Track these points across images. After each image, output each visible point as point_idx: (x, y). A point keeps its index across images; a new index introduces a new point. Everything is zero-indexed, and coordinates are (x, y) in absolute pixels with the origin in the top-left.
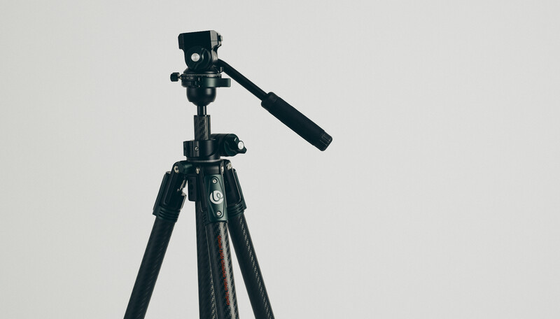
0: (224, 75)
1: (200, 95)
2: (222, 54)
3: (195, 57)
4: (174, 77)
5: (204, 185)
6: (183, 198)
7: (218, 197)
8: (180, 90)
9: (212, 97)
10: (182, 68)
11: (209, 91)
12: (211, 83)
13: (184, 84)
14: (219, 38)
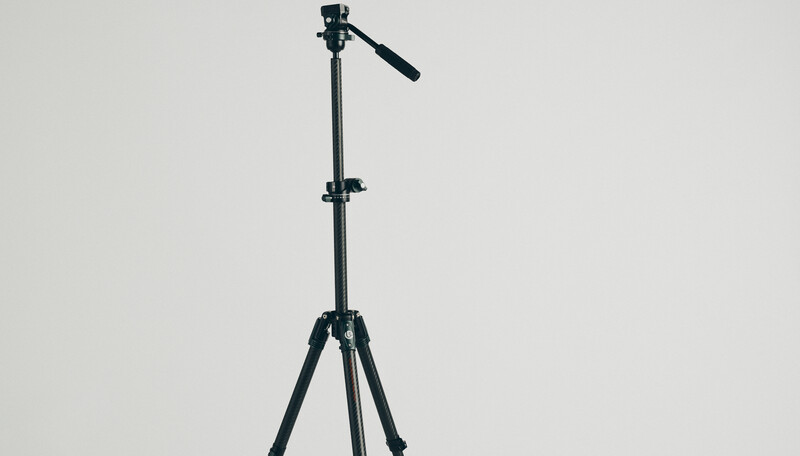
0: (350, 32)
1: (335, 46)
2: (350, 20)
3: (329, 20)
4: (319, 35)
5: (341, 327)
6: (328, 335)
7: (350, 335)
8: (322, 42)
9: (342, 47)
10: (323, 29)
11: (340, 43)
12: (342, 37)
13: (325, 38)
14: (346, 8)
